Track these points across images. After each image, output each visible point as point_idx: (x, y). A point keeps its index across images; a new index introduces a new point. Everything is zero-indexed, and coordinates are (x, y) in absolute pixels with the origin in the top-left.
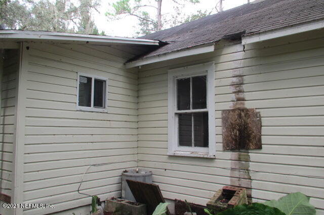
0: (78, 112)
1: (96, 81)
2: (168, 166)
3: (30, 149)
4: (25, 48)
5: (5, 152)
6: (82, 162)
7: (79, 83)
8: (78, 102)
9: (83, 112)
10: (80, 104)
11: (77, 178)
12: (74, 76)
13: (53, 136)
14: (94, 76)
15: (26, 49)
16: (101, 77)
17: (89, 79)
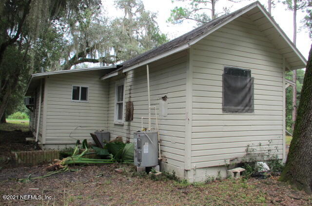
0: (72, 103)
1: (82, 88)
2: (115, 129)
3: (49, 117)
6: (73, 124)
7: (72, 90)
9: (74, 103)
10: (73, 99)
11: (70, 131)
12: (70, 86)
14: (81, 86)
15: (47, 78)
16: (85, 86)
17: (78, 88)
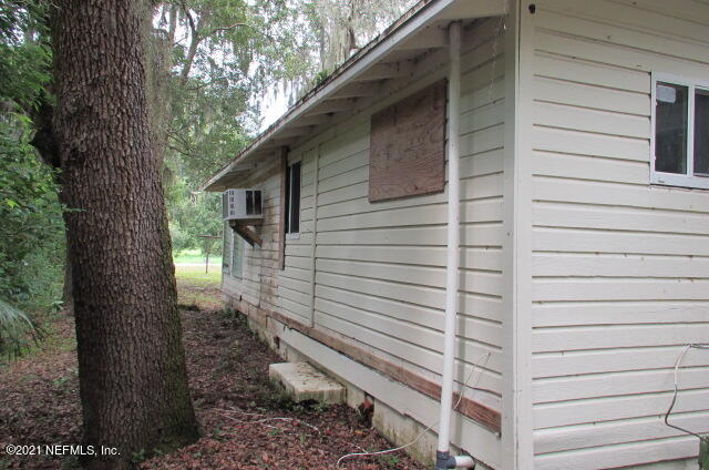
0: (654, 189)
4: (526, 10)
5: (470, 293)
7: (654, 104)
8: (653, 159)
9: (666, 190)
12: (642, 83)
13: (594, 256)
15: (529, 11)
